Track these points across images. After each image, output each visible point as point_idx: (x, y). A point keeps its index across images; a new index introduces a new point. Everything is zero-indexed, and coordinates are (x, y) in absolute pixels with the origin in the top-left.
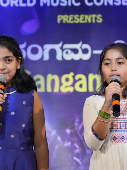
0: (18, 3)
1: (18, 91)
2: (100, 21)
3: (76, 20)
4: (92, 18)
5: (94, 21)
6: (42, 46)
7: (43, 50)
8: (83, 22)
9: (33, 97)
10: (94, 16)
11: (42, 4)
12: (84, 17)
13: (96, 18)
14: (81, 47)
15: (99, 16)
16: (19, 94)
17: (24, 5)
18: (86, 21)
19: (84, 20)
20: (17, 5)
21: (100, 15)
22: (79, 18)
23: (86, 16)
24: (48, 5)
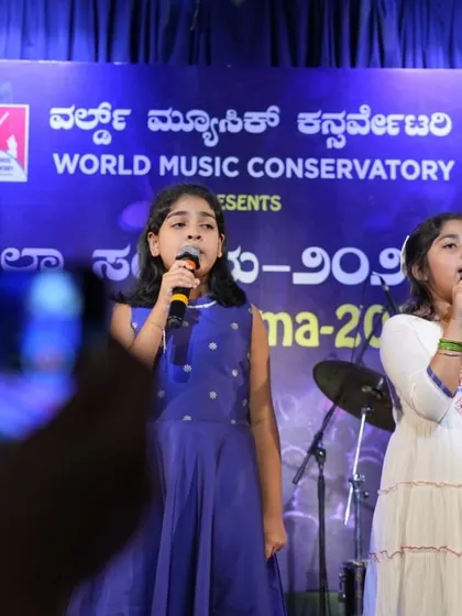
0: (116, 168)
1: (219, 303)
2: (277, 207)
3: (231, 205)
4: (261, 202)
5: (265, 208)
8: (244, 209)
9: (251, 315)
10: (265, 198)
11: (162, 173)
12: (246, 200)
13: (269, 202)
14: (239, 258)
15: (275, 199)
16: (218, 306)
17: (128, 172)
18: (250, 208)
19: (245, 205)
20: (113, 172)
21: (278, 198)
22: (236, 200)
23: (250, 198)
24: (176, 173)
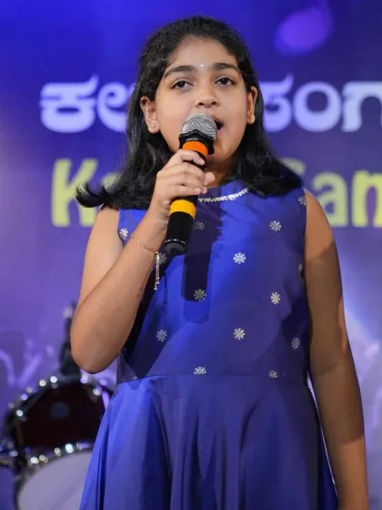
6: (339, 88)
7: (343, 99)
